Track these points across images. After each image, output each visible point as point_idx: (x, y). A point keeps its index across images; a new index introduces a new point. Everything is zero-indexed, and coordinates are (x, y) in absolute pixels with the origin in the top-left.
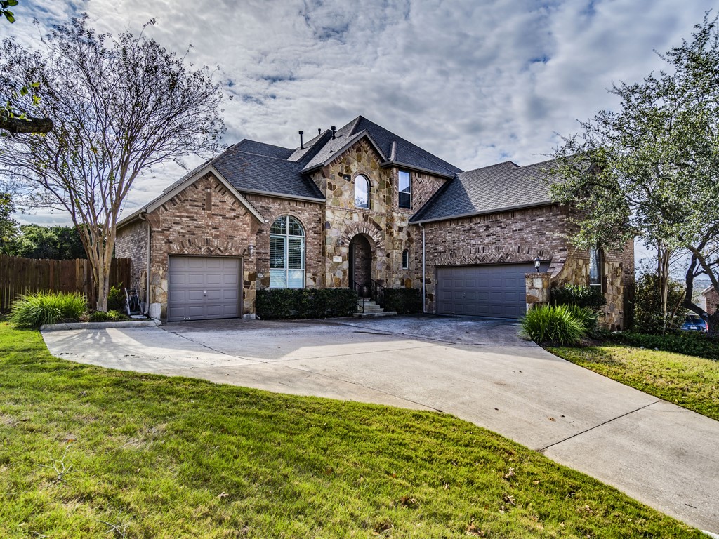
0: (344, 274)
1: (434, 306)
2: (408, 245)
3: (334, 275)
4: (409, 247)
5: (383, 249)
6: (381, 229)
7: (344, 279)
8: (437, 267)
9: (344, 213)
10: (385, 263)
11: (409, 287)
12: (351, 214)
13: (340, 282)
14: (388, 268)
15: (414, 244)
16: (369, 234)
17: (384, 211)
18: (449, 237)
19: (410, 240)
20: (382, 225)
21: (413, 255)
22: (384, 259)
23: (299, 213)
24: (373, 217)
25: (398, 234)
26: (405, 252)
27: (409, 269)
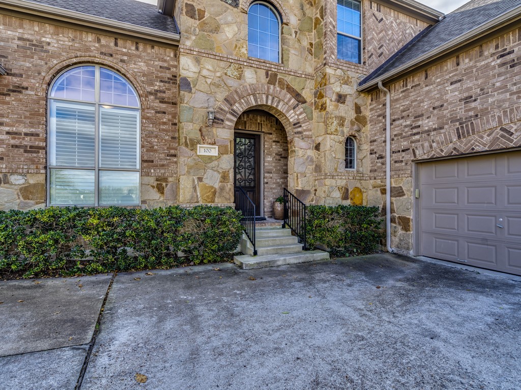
0: (224, 178)
1: (412, 241)
2: (355, 127)
3: (200, 179)
4: (359, 131)
5: (309, 137)
6: (304, 102)
7: (222, 189)
8: (420, 163)
9: (222, 64)
10: (312, 161)
11: (358, 202)
12: (240, 69)
13: (215, 193)
14: (318, 169)
15: (368, 126)
16: (279, 108)
17: (310, 70)
18: (453, 94)
19: (360, 120)
20: (308, 94)
21: (366, 147)
22: (311, 153)
23: (122, 61)
24: (288, 79)
25: (337, 107)
26: (349, 141)
27: (358, 171)
